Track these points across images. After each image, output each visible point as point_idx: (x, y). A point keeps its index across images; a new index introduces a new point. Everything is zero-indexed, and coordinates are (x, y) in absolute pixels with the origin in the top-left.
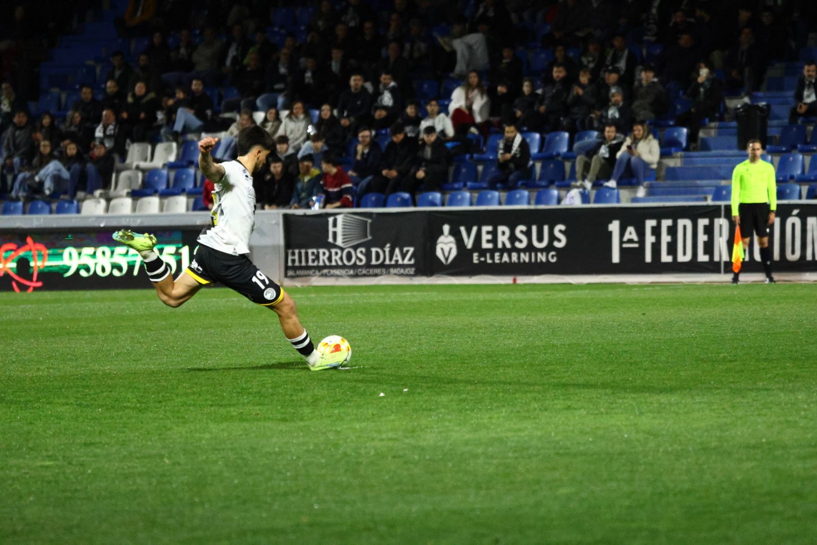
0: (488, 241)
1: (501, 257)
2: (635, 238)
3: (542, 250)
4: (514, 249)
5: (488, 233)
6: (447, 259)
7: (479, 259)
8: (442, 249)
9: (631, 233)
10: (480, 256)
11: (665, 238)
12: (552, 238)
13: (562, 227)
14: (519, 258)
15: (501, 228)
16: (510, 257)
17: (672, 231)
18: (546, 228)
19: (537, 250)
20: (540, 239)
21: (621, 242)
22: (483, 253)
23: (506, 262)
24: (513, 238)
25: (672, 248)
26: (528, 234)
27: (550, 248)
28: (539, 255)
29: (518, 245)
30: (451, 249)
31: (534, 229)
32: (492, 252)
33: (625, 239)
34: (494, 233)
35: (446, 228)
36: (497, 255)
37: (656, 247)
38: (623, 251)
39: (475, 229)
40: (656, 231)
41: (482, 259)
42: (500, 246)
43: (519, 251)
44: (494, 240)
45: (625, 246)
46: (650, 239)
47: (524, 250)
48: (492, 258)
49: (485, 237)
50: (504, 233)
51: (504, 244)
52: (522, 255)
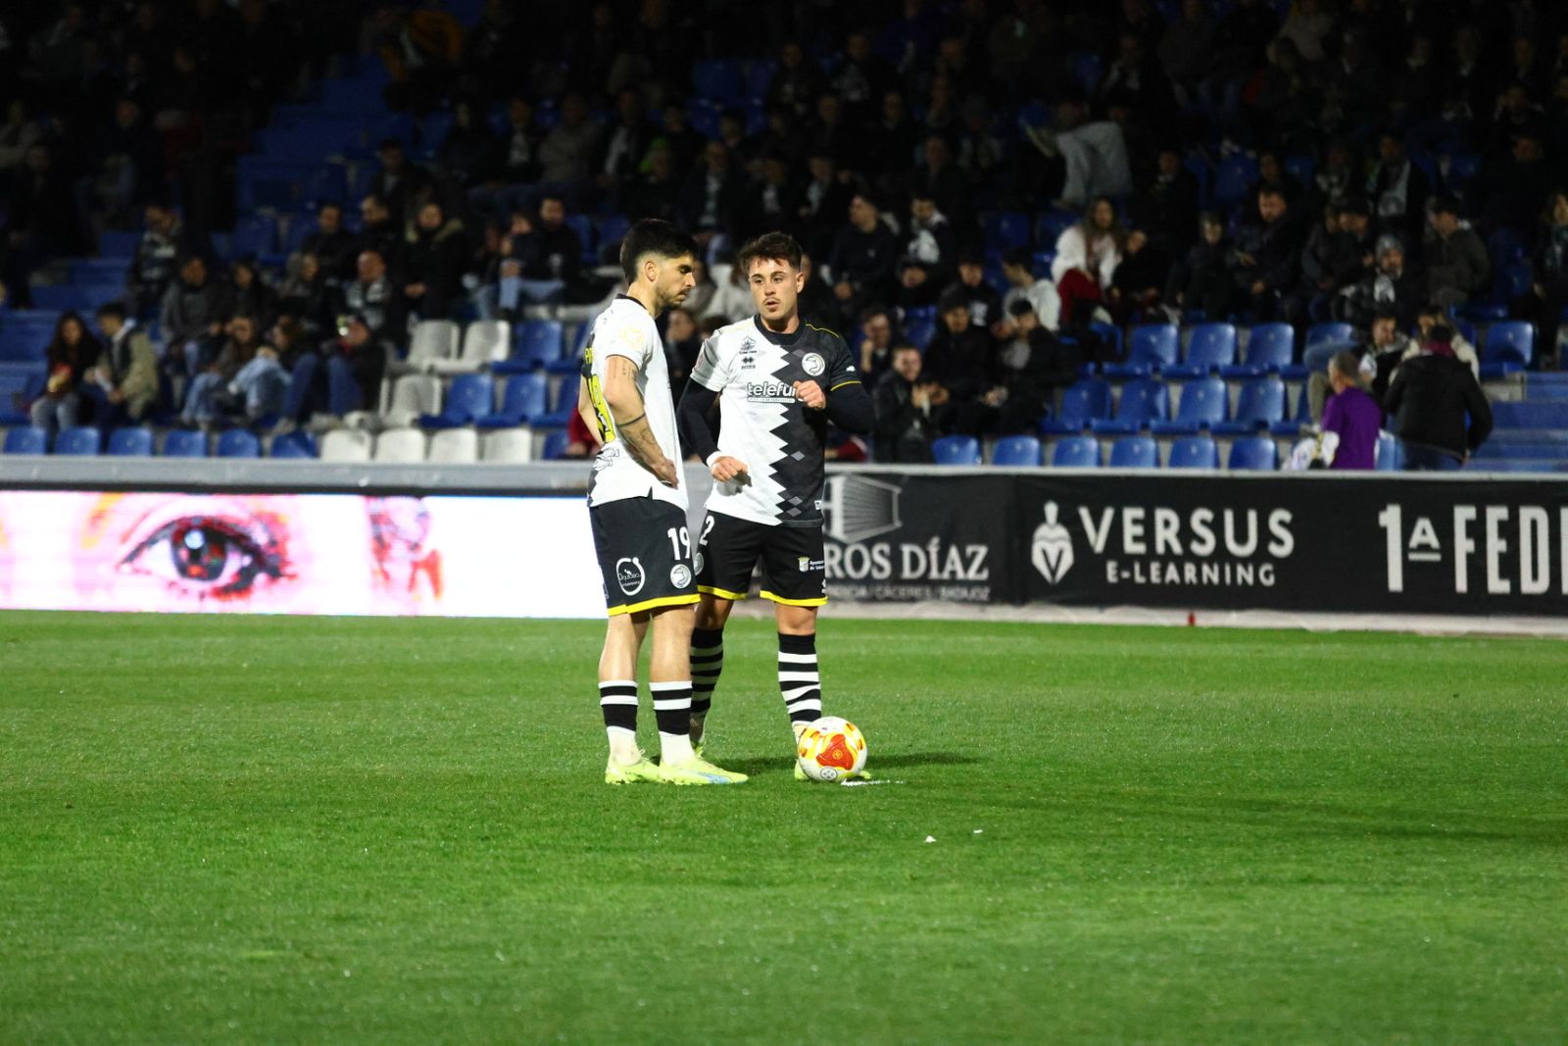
0: (1136, 539)
1: (1163, 572)
2: (1434, 542)
3: (1245, 561)
4: (1189, 556)
5: (1136, 522)
6: (1053, 572)
7: (1118, 575)
8: (1044, 553)
9: (1425, 532)
10: (1119, 570)
11: (1495, 545)
12: (1266, 535)
13: (1286, 516)
14: (1199, 574)
15: (1161, 514)
16: (1181, 572)
17: (1509, 530)
18: (1252, 517)
19: (1235, 560)
20: (1241, 537)
21: (1406, 549)
22: (1126, 561)
23: (1172, 582)
24: (1186, 535)
25: (1510, 566)
26: (1217, 527)
27: (1261, 556)
28: (1240, 569)
29: (1196, 548)
30: (1061, 553)
31: (1229, 517)
32: (1145, 560)
33: (1414, 542)
34: (1148, 523)
35: (1051, 510)
36: (1155, 567)
37: (1477, 562)
38: (1408, 566)
39: (1108, 514)
40: (1476, 530)
41: (1126, 575)
42: (1160, 549)
43: (1198, 561)
44: (1148, 537)
45: (1413, 557)
46: (1463, 546)
47: (1210, 560)
48: (1146, 572)
49: (1130, 530)
50: (1167, 524)
51: (1167, 545)
52: (1206, 569)
